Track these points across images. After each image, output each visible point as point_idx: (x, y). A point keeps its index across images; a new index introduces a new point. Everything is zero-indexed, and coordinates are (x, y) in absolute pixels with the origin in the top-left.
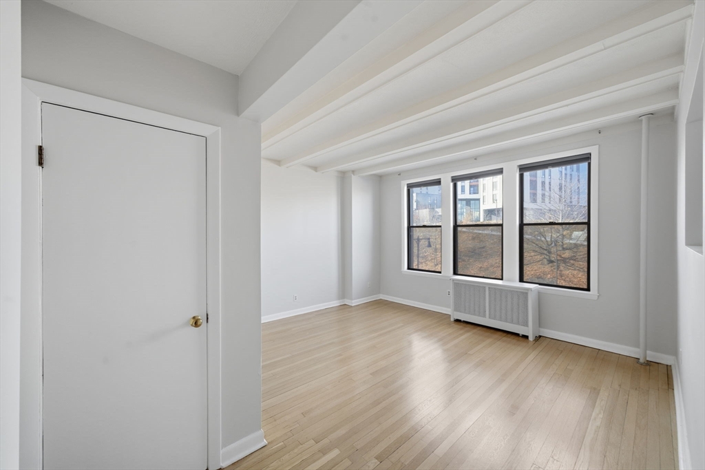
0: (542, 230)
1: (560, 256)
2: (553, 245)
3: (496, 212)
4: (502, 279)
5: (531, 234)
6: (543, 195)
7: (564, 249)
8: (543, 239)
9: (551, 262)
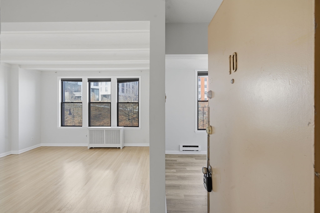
0: (126, 106)
1: (133, 117)
2: (130, 112)
3: (107, 97)
4: (111, 126)
5: (122, 107)
6: (127, 90)
7: (134, 114)
8: (126, 109)
9: (129, 119)
